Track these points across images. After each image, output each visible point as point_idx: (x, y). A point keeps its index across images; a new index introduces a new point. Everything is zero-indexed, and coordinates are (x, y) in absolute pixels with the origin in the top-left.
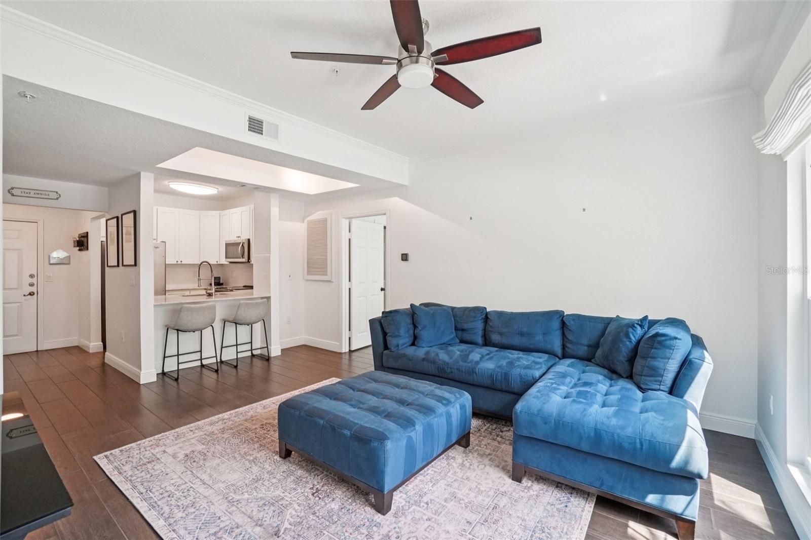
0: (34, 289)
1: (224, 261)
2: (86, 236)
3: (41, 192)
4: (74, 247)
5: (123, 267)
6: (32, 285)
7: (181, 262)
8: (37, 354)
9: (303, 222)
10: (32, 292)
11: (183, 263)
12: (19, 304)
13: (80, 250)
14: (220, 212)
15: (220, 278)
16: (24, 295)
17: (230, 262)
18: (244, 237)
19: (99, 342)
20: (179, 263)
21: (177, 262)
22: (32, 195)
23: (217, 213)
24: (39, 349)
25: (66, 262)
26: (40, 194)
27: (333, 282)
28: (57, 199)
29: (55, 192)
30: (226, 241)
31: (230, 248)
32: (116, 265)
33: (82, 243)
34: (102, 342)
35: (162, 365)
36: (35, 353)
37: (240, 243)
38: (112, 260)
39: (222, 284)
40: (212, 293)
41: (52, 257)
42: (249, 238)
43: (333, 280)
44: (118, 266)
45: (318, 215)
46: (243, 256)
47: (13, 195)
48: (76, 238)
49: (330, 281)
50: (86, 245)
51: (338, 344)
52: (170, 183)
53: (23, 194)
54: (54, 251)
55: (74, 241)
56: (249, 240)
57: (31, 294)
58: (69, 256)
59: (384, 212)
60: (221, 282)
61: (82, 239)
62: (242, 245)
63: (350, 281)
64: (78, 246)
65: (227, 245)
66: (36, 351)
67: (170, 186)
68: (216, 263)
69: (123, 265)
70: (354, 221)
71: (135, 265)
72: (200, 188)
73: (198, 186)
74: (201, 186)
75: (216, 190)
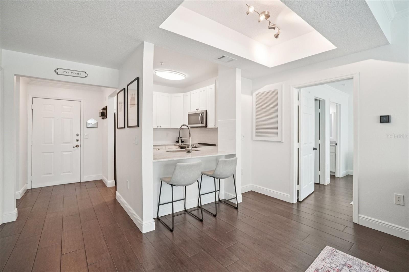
0: (78, 143)
2: (105, 109)
3: (76, 72)
4: (100, 116)
5: (128, 128)
6: (77, 141)
7: (160, 127)
8: (80, 184)
9: (252, 94)
10: (78, 145)
11: (161, 128)
12: (71, 152)
13: (103, 118)
14: (184, 94)
15: (182, 137)
16: (73, 147)
18: (202, 109)
19: (113, 180)
20: (159, 127)
21: (158, 127)
22: (69, 74)
23: (181, 95)
24: (81, 181)
25: (96, 127)
26: (75, 73)
27: (283, 142)
28: (86, 77)
29: (84, 72)
30: (188, 113)
32: (123, 126)
33: (104, 114)
34: (115, 180)
35: (157, 211)
36: (79, 183)
37: (200, 113)
38: (121, 124)
39: (183, 142)
40: (190, 150)
41: (88, 123)
42: (206, 109)
43: (283, 141)
44: (125, 127)
45: (267, 88)
46: (202, 123)
47: (57, 74)
48: (100, 111)
49: (280, 142)
50: (106, 115)
51: (289, 195)
52: (156, 72)
53: (64, 74)
54: (89, 119)
55: (100, 113)
56: (206, 111)
57: (77, 146)
58: (98, 123)
59: (351, 76)
60: (183, 140)
61: (104, 111)
63: (298, 142)
64: (101, 116)
65: (189, 115)
66: (79, 182)
67: (156, 74)
69: (128, 126)
70: (303, 90)
71: (138, 126)
72: (175, 74)
73: (174, 72)
74: (176, 73)
75: (185, 76)
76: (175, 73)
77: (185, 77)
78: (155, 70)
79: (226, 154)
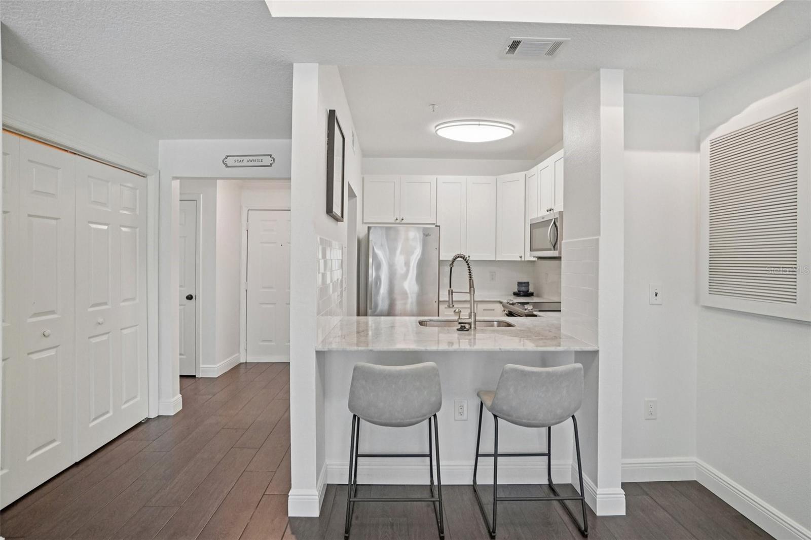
1: (529, 257)
3: (254, 158)
9: (698, 149)
14: (526, 172)
15: (528, 283)
17: (540, 258)
18: (558, 209)
22: (245, 163)
23: (520, 176)
26: (254, 161)
28: (271, 165)
29: (268, 156)
30: (530, 219)
31: (537, 231)
37: (551, 220)
39: (531, 295)
46: (555, 248)
47: (227, 166)
52: (437, 128)
60: (531, 290)
62: (554, 223)
65: (532, 227)
68: (519, 259)
72: (481, 126)
73: (477, 123)
74: (481, 123)
75: (513, 128)
76: (479, 125)
77: (513, 131)
78: (435, 124)
79: (578, 348)
